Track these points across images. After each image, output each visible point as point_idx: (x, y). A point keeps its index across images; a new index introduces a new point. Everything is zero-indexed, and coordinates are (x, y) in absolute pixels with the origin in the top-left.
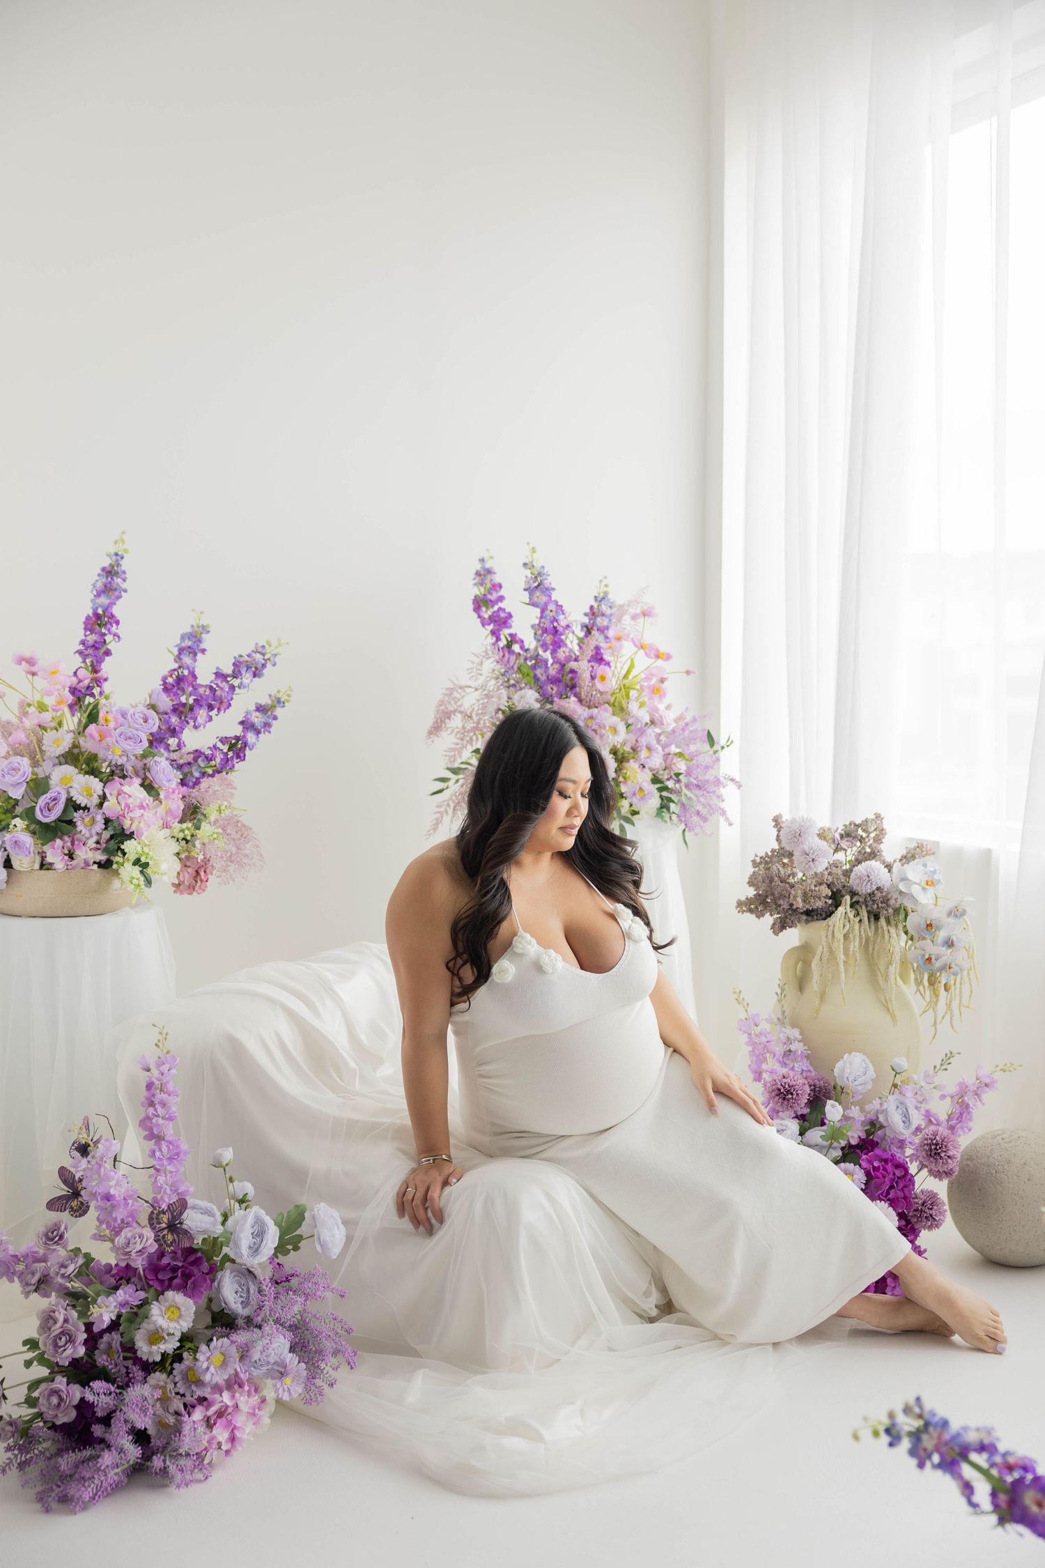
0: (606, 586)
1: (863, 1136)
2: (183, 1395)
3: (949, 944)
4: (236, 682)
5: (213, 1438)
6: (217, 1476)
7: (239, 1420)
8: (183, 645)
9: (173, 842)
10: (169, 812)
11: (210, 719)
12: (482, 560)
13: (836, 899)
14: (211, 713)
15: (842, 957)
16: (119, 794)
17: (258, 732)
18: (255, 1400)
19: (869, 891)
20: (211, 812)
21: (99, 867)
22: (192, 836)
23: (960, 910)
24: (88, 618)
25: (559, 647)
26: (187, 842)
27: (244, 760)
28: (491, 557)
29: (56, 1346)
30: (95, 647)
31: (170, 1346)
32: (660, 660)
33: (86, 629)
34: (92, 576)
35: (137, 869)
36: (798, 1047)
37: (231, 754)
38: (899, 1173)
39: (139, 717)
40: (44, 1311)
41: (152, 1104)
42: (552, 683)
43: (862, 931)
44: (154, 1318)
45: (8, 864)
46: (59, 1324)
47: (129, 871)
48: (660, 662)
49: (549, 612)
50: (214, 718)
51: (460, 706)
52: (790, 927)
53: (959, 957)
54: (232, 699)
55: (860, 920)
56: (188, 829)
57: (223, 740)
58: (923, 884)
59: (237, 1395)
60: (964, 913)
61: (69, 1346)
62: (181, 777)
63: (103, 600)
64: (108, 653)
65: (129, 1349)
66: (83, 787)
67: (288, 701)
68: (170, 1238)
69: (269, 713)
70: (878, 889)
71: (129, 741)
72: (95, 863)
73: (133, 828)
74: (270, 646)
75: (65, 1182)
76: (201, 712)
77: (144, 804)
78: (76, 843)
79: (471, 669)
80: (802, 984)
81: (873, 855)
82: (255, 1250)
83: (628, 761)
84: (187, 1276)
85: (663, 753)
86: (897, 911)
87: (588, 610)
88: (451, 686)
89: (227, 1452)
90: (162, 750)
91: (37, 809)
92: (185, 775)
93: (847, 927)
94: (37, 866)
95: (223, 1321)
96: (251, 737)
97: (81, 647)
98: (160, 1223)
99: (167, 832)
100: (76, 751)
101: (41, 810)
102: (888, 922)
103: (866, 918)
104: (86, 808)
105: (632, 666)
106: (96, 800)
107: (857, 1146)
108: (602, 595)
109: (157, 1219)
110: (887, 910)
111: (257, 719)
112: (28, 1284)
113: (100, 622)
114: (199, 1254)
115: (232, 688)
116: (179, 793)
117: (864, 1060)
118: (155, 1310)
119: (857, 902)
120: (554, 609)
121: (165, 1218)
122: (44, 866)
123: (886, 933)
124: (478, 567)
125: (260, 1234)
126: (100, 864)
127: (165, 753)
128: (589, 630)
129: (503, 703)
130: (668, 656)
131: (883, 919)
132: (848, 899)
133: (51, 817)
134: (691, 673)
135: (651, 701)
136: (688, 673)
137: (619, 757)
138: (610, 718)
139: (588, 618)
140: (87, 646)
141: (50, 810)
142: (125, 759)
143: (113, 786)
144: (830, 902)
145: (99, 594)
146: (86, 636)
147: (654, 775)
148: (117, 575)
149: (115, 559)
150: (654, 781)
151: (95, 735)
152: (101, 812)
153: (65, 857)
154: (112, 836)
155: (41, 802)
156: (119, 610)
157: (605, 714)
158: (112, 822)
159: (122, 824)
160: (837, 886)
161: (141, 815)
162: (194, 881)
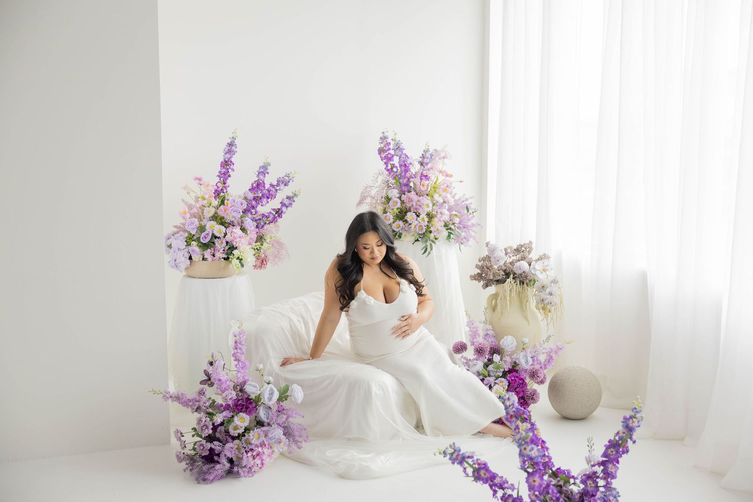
0: (428, 146)
1: (511, 367)
2: (245, 448)
3: (551, 294)
4: (278, 188)
5: (255, 462)
6: (256, 476)
7: (264, 457)
8: (260, 170)
9: (253, 250)
10: (251, 239)
11: (268, 202)
12: (383, 133)
13: (507, 275)
14: (268, 200)
15: (508, 298)
16: (232, 232)
17: (287, 207)
18: (270, 451)
19: (520, 273)
20: (268, 238)
22: (260, 248)
23: (556, 280)
24: (222, 162)
25: (407, 172)
26: (258, 250)
27: (281, 218)
28: (387, 131)
30: (224, 174)
31: (241, 431)
33: (221, 167)
34: (223, 146)
35: (238, 261)
36: (491, 332)
37: (276, 215)
38: (521, 382)
39: (239, 203)
40: (198, 418)
41: (236, 348)
42: (405, 186)
43: (517, 288)
44: (235, 422)
45: (190, 258)
46: (203, 422)
47: (235, 262)
48: (448, 178)
49: (402, 158)
50: (269, 202)
51: (370, 194)
52: (490, 286)
53: (555, 299)
54: (276, 194)
55: (516, 284)
56: (258, 245)
57: (274, 210)
58: (542, 270)
59: (264, 449)
60: (557, 282)
61: (207, 429)
62: (256, 225)
63: (228, 156)
64: (229, 176)
65: (227, 432)
66: (219, 230)
67: (299, 195)
68: (240, 394)
69: (292, 199)
70: (524, 272)
71: (235, 212)
72: (223, 258)
73: (237, 246)
74: (291, 174)
75: (206, 375)
76: (264, 200)
77: (241, 236)
78: (216, 251)
79: (374, 180)
80: (494, 309)
81: (523, 258)
82: (270, 399)
83: (434, 218)
84: (247, 408)
85: (449, 214)
86: (530, 281)
87: (421, 156)
88: (366, 186)
89: (260, 468)
90: (249, 214)
91: (201, 238)
92: (258, 224)
93: (511, 287)
94: (201, 259)
95: (260, 424)
96: (284, 209)
97: (219, 174)
99: (250, 246)
100: (216, 215)
101: (203, 238)
102: (527, 284)
103: (519, 284)
104: (219, 238)
105: (437, 179)
106: (223, 235)
107: (507, 372)
108: (427, 150)
109: (236, 388)
110: (525, 281)
111: (287, 202)
112: (193, 409)
113: (226, 164)
114: (252, 401)
115: (276, 190)
116: (255, 231)
117: (513, 339)
118: (236, 419)
119: (516, 277)
120: (404, 157)
121: (239, 387)
122: (204, 259)
123: (525, 289)
125: (272, 394)
126: (225, 259)
127: (250, 216)
128: (422, 164)
129: (384, 195)
130: (451, 176)
131: (525, 284)
132: (512, 276)
133: (206, 241)
134: (462, 182)
135: (444, 194)
136: (461, 182)
137: (430, 216)
138: (426, 201)
139: (421, 159)
140: (221, 174)
141: (206, 238)
142: (234, 219)
143: (229, 229)
144: (505, 277)
145: (226, 153)
146: (221, 169)
147: (446, 223)
148: (233, 146)
149: (233, 139)
150: (445, 226)
151: (223, 210)
152: (225, 239)
153: (211, 256)
154: (229, 248)
155: (203, 235)
156: (234, 160)
157: (425, 199)
158: (229, 243)
159: (233, 244)
160: (509, 270)
161: (239, 240)
162: (261, 265)
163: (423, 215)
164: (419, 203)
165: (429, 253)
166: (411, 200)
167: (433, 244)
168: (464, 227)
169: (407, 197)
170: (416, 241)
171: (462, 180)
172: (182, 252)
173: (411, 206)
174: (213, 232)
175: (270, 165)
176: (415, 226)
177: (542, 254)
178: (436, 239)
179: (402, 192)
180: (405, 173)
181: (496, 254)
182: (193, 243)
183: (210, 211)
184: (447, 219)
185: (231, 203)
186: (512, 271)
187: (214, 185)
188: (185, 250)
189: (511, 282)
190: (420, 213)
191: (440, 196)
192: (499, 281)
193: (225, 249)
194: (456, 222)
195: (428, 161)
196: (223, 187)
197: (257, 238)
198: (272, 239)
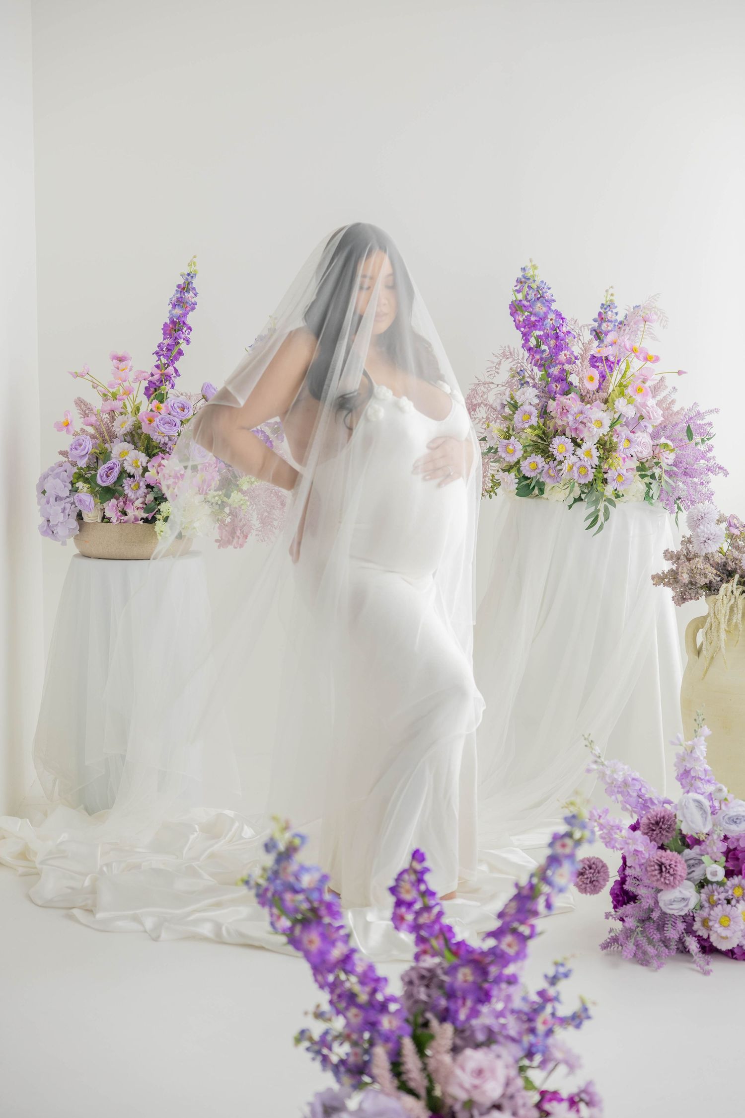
0: (614, 295)
13: (728, 576)
15: (723, 626)
21: (143, 522)
22: (223, 502)
24: (165, 325)
25: (562, 350)
30: (170, 349)
32: (648, 362)
33: (164, 334)
34: (171, 293)
39: (178, 407)
42: (556, 382)
45: (80, 516)
48: (649, 364)
49: (549, 320)
51: (486, 400)
52: (691, 599)
63: (178, 311)
64: (180, 353)
66: (133, 459)
71: (167, 425)
72: (142, 519)
77: (179, 475)
78: (128, 503)
79: (491, 367)
80: (699, 651)
83: (615, 451)
85: (652, 444)
87: (597, 316)
91: (98, 476)
93: (732, 601)
94: (99, 520)
97: (158, 349)
99: (202, 497)
100: (136, 432)
101: (101, 477)
104: (133, 476)
105: (627, 367)
106: (141, 471)
108: (608, 303)
113: (175, 329)
116: (216, 467)
120: (554, 318)
122: (105, 519)
124: (520, 275)
126: (146, 521)
128: (597, 334)
129: (506, 398)
130: (657, 359)
132: (737, 577)
133: (109, 482)
134: (685, 373)
135: (638, 399)
136: (680, 373)
137: (607, 447)
138: (597, 414)
139: (598, 324)
140: (164, 349)
141: (107, 476)
142: (167, 439)
143: (155, 461)
144: (719, 579)
145: (174, 306)
146: (164, 339)
147: (642, 463)
148: (188, 291)
149: (189, 278)
150: (639, 469)
151: (146, 420)
152: (144, 479)
153: (119, 514)
154: (156, 499)
155: (102, 469)
156: (191, 319)
157: (595, 409)
158: (152, 488)
159: (160, 490)
160: (731, 566)
161: (175, 483)
162: (231, 538)
163: (589, 444)
164: (580, 418)
165: (601, 527)
166: (565, 411)
167: (609, 506)
169: (558, 404)
170: (576, 500)
171: (684, 370)
172: (62, 504)
173: (565, 423)
174: (122, 464)
176: (571, 468)
178: (617, 496)
179: (548, 394)
181: (701, 527)
182: (80, 484)
183: (124, 422)
184: (646, 453)
185: (167, 407)
186: (740, 567)
187: (147, 372)
188: (68, 500)
189: (732, 592)
190: (582, 440)
191: (629, 403)
192: (711, 588)
193: (147, 499)
194: (666, 461)
195: (610, 328)
196: (162, 375)
197: (218, 482)
198: (254, 486)
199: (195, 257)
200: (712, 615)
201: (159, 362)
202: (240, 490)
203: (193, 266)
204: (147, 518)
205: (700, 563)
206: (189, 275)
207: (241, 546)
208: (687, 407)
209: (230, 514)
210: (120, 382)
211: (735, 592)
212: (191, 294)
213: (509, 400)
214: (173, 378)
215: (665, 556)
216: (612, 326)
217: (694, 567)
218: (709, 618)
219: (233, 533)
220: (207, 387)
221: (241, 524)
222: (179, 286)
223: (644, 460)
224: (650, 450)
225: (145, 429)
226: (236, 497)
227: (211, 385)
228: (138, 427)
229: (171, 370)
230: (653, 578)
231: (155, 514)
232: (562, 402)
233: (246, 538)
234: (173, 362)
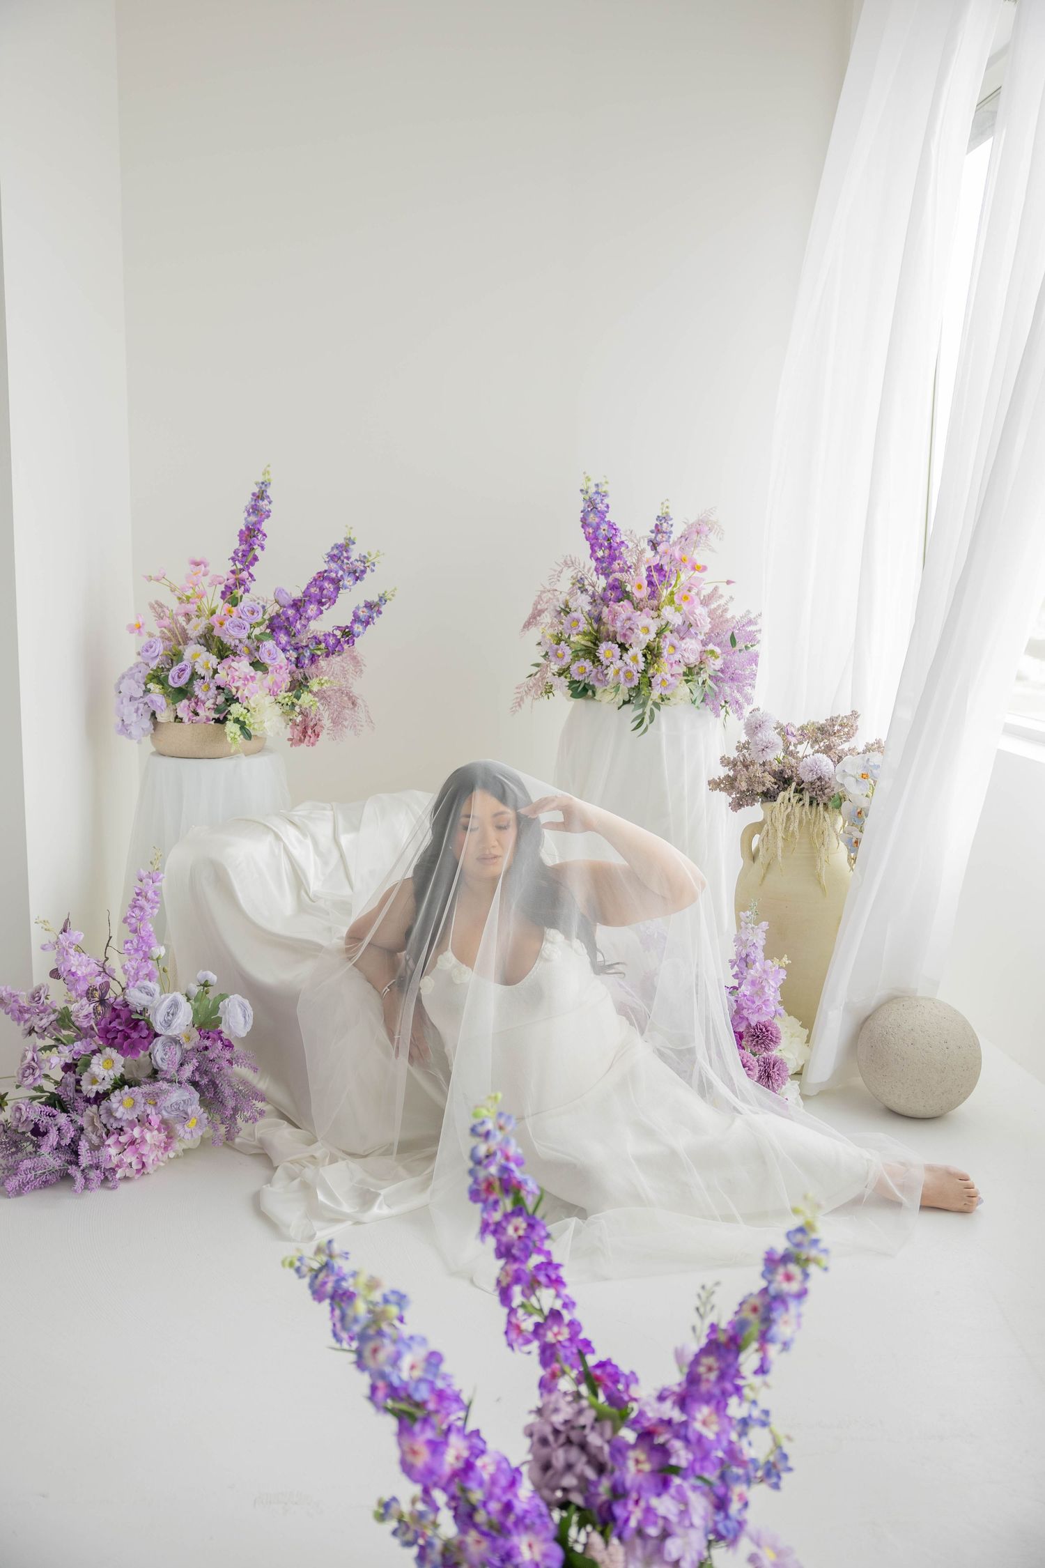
0: (667, 507)
2: (105, 1125)
5: (122, 1160)
7: (147, 1149)
8: (332, 553)
9: (277, 707)
10: (275, 683)
12: (597, 485)
13: (784, 782)
14: (323, 608)
15: (780, 833)
16: (229, 668)
17: (365, 624)
18: (163, 1136)
19: (810, 780)
20: (314, 685)
21: (215, 722)
22: (293, 703)
24: (241, 532)
27: (353, 644)
28: (607, 483)
29: (24, 1077)
30: (245, 554)
31: (103, 1086)
32: (697, 572)
33: (241, 540)
34: (244, 500)
35: (238, 726)
37: (343, 639)
39: (248, 611)
42: (610, 589)
43: (804, 813)
44: (95, 1065)
45: (153, 714)
46: (26, 1061)
47: (231, 727)
48: (697, 574)
49: (602, 530)
50: (324, 611)
52: (747, 805)
54: (336, 597)
55: (803, 805)
56: (292, 697)
57: (336, 628)
58: (860, 777)
59: (146, 1130)
61: (31, 1078)
62: (296, 656)
63: (253, 519)
64: (255, 559)
65: (79, 1085)
66: (203, 660)
67: (390, 600)
68: (100, 1008)
69: (376, 609)
70: (820, 779)
71: (236, 628)
72: (213, 719)
73: (239, 695)
74: (370, 556)
76: (312, 606)
77: (248, 677)
78: (199, 703)
79: (554, 575)
80: (755, 855)
82: (168, 1024)
83: (661, 656)
84: (125, 1038)
85: (699, 651)
86: (833, 798)
87: (654, 528)
88: (542, 589)
89: (138, 1171)
90: (282, 635)
91: (170, 677)
92: (299, 655)
93: (789, 810)
94: (172, 720)
96: (358, 628)
97: (234, 554)
98: (94, 997)
99: (272, 699)
100: (209, 635)
101: (173, 678)
102: (825, 808)
103: (807, 803)
104: (204, 678)
106: (211, 673)
108: (663, 516)
109: (92, 994)
110: (821, 797)
111: (363, 613)
112: (25, 1029)
113: (250, 535)
114: (142, 1023)
118: (97, 1059)
119: (802, 788)
120: (606, 529)
121: (97, 994)
123: (822, 817)
125: (175, 1009)
126: (217, 721)
127: (283, 638)
128: (654, 545)
130: (704, 569)
131: (821, 806)
132: (794, 785)
133: (181, 683)
134: (733, 582)
135: (687, 607)
136: (729, 582)
137: (652, 653)
138: (645, 620)
139: (653, 535)
140: (240, 555)
141: (179, 677)
142: (237, 642)
143: (226, 662)
144: (776, 787)
145: (249, 515)
146: (240, 545)
147: (690, 669)
148: (263, 499)
149: (263, 486)
150: (685, 674)
151: (216, 623)
152: (214, 681)
153: (191, 714)
154: (227, 700)
155: (174, 671)
156: (265, 526)
157: (644, 616)
158: (223, 689)
159: (230, 691)
160: (788, 773)
161: (245, 685)
162: (303, 738)
163: (636, 651)
164: (630, 624)
165: (647, 728)
166: (617, 617)
167: (655, 709)
168: (732, 679)
169: (610, 611)
170: (625, 703)
171: (731, 579)
172: (136, 704)
173: (614, 629)
174: (193, 667)
175: (354, 543)
176: (618, 672)
177: (872, 741)
178: (663, 700)
179: (603, 602)
180: (610, 564)
181: (759, 735)
182: (151, 686)
183: (198, 625)
184: (693, 659)
185: (237, 610)
186: (797, 774)
187: (222, 577)
188: (141, 700)
189: (789, 799)
190: (630, 645)
191: (677, 610)
192: (769, 796)
193: (218, 700)
194: (713, 666)
195: (664, 539)
196: (236, 579)
197: (289, 684)
198: (324, 687)
199: (269, 466)
200: (769, 822)
201: (234, 567)
202: (311, 692)
203: (267, 474)
204: (219, 718)
205: (757, 770)
206: (263, 483)
207: (313, 744)
208: (738, 618)
209: (301, 713)
210: (191, 585)
211: (792, 800)
212: (266, 502)
213: (563, 607)
214: (248, 583)
215: (722, 762)
216: (667, 537)
217: (753, 775)
218: (766, 826)
219: (305, 732)
220: (279, 592)
221: (312, 724)
222: (254, 494)
223: (692, 666)
224: (698, 656)
225: (216, 633)
226: (306, 698)
227: (283, 590)
228: (210, 629)
229: (245, 574)
230: (709, 783)
231: (227, 714)
232: (614, 609)
233: (318, 737)
234: (248, 567)
